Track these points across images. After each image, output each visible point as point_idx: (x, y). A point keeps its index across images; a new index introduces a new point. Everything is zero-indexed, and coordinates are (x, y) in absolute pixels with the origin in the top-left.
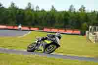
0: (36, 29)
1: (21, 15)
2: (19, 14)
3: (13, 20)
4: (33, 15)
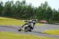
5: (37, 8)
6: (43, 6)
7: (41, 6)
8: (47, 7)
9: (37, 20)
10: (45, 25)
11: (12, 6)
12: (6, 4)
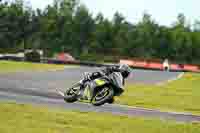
0: (194, 68)
1: (163, 39)
2: (160, 36)
3: (147, 49)
4: (188, 39)
5: (42, 13)
6: (61, 5)
7: (56, 6)
8: (75, 9)
9: (41, 53)
10: (71, 69)
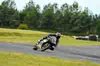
11: (55, 12)
12: (44, 8)
